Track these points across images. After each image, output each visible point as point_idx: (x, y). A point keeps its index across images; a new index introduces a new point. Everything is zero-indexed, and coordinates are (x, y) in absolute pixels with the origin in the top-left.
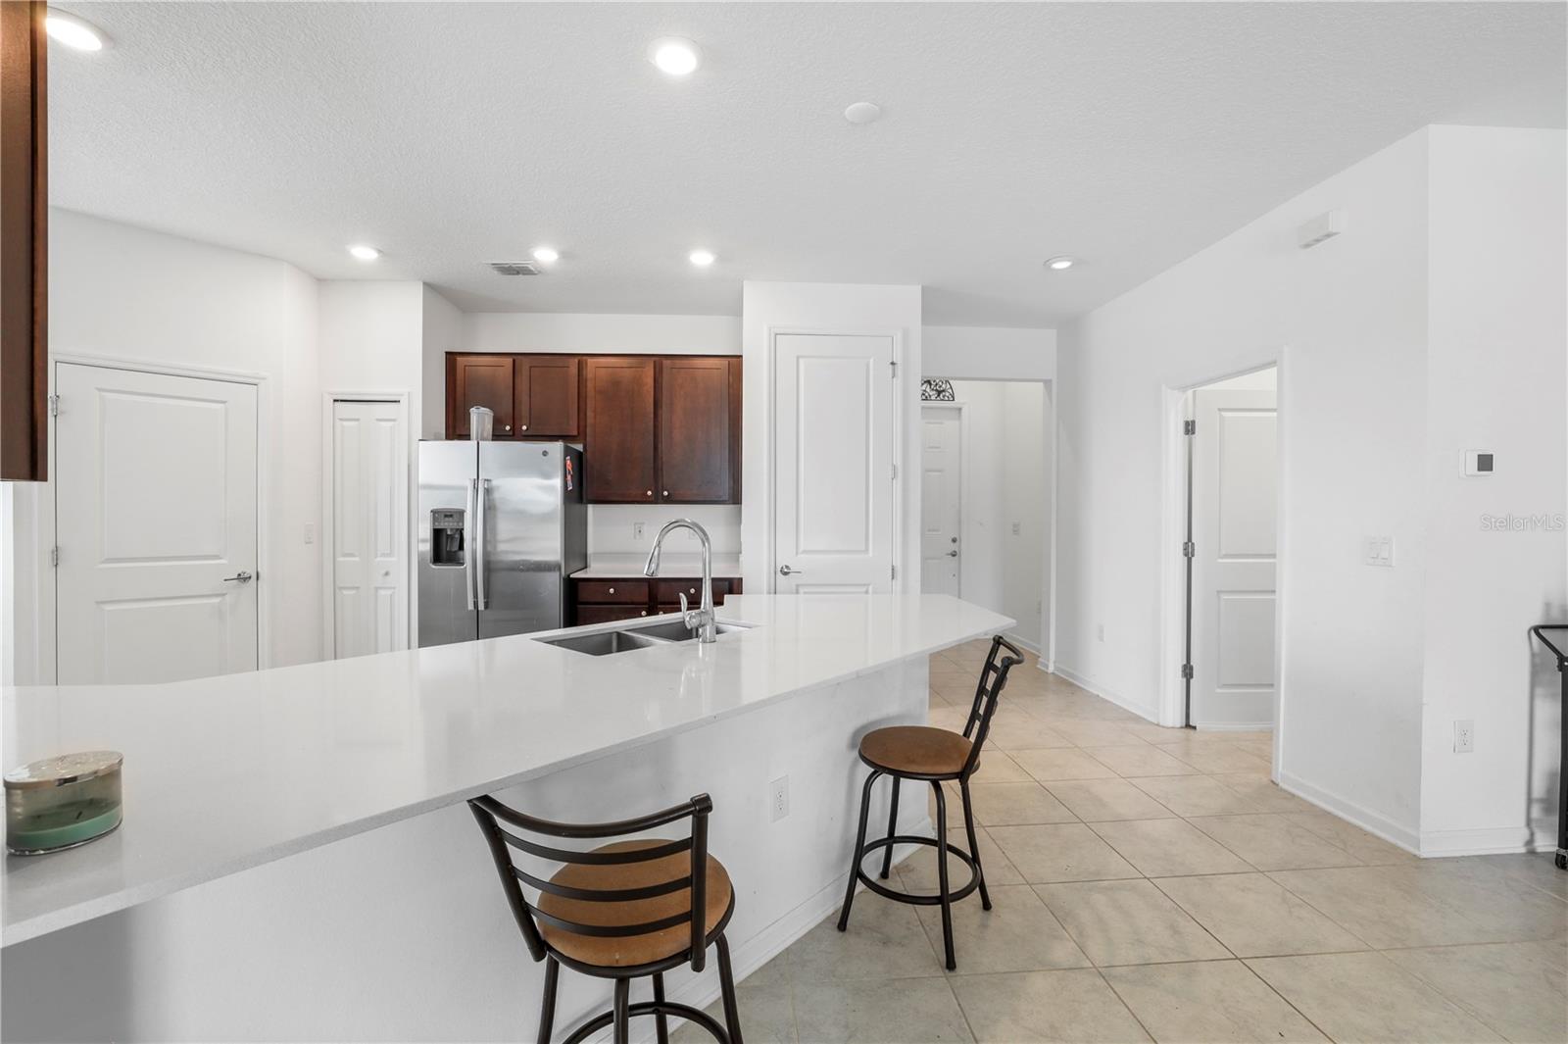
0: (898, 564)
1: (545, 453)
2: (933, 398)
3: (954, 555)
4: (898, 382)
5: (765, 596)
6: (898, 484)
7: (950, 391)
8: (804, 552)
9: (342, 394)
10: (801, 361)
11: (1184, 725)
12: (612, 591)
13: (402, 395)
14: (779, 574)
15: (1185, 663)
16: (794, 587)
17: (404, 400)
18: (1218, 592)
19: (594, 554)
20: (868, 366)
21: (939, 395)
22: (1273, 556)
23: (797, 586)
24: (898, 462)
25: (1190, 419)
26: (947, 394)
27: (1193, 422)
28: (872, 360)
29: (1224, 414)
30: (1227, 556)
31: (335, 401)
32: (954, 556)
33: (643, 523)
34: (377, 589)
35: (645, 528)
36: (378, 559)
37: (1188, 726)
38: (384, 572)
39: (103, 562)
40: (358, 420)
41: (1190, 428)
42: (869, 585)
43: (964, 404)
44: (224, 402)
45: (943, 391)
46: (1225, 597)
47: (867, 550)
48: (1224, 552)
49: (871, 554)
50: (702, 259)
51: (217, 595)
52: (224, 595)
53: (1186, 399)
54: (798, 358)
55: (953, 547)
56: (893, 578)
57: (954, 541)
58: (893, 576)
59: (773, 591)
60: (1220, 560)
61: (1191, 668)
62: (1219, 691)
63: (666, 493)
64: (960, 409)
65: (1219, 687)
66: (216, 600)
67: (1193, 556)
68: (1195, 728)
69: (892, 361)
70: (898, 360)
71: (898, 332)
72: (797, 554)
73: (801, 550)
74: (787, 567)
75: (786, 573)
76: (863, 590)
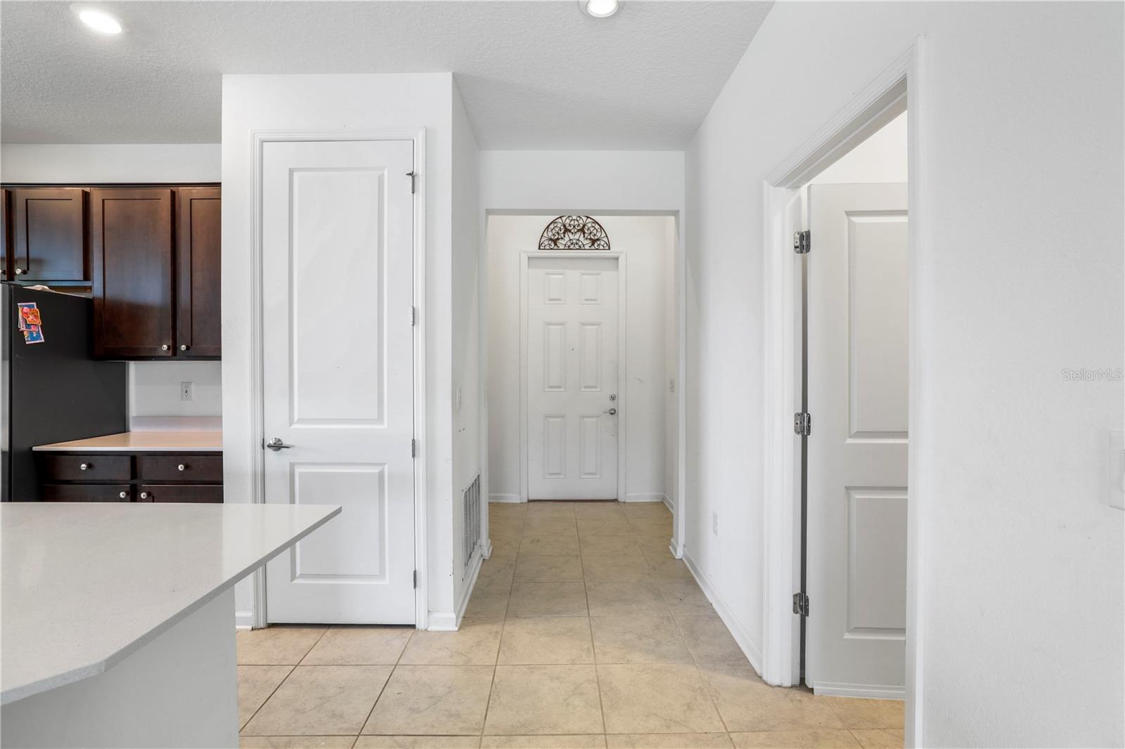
0: (421, 436)
2: (587, 247)
3: (613, 412)
7: (606, 239)
8: (299, 421)
10: (296, 175)
11: (797, 682)
12: (83, 466)
14: (268, 451)
15: (798, 591)
16: (288, 475)
18: (848, 488)
19: (136, 417)
20: (381, 180)
21: (593, 244)
22: (904, 434)
23: (292, 466)
24: (420, 305)
25: (804, 229)
26: (602, 243)
27: (808, 234)
28: (386, 172)
29: (856, 219)
30: (860, 434)
32: (612, 414)
33: (190, 383)
35: (193, 388)
37: (802, 685)
41: (804, 243)
42: (385, 464)
43: (621, 253)
45: (598, 240)
46: (858, 496)
47: (380, 419)
48: (854, 430)
49: (386, 424)
53: (799, 199)
54: (291, 172)
55: (610, 405)
56: (414, 456)
57: (613, 398)
58: (413, 452)
59: (259, 495)
60: (850, 441)
61: (807, 600)
62: (847, 636)
63: (184, 347)
64: (617, 259)
65: (849, 631)
67: (809, 432)
68: (812, 690)
69: (411, 172)
70: (419, 170)
71: (420, 133)
72: (291, 422)
73: (296, 417)
74: (279, 440)
75: (278, 446)
76: (376, 470)
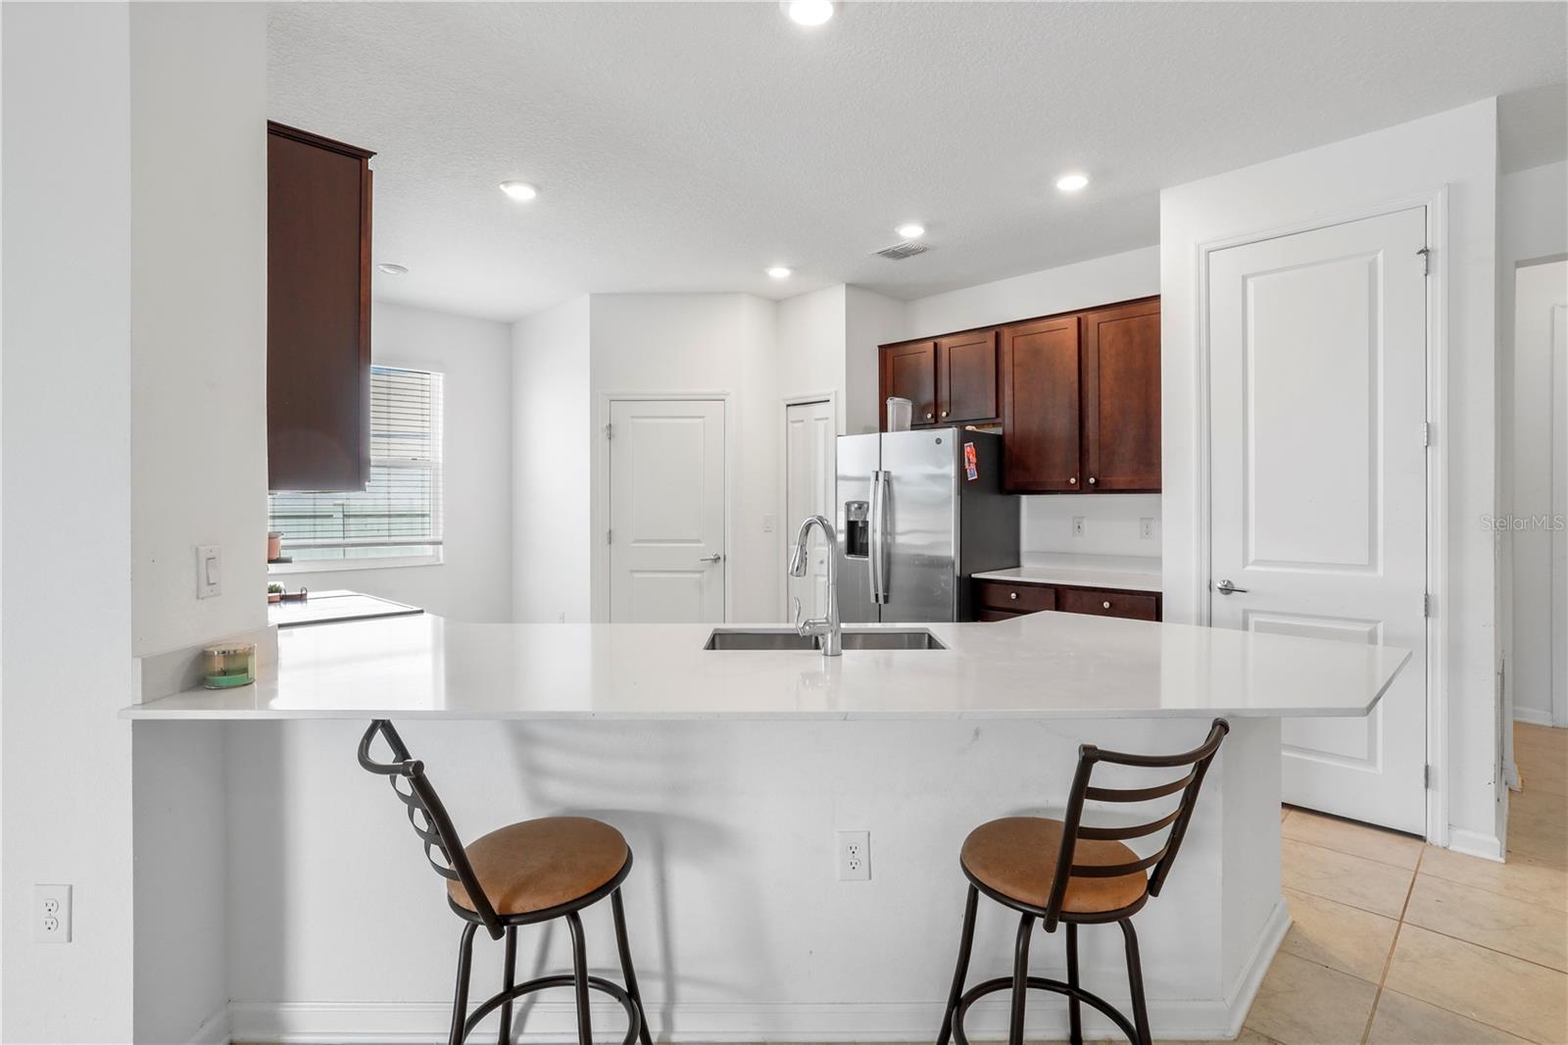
0: (1438, 590)
1: (938, 441)
4: (1438, 282)
5: (1193, 628)
6: (1438, 456)
8: (1257, 562)
9: (793, 399)
10: (1250, 283)
12: (1013, 595)
13: (829, 394)
14: (1217, 594)
16: (1240, 617)
17: (832, 399)
19: (1029, 552)
20: (1372, 267)
23: (1246, 613)
24: (1438, 417)
28: (1380, 256)
31: (788, 405)
33: (1083, 518)
34: (816, 575)
35: (1085, 524)
36: (817, 548)
38: (820, 559)
39: (634, 542)
40: (802, 421)
42: (1379, 622)
44: (702, 417)
47: (1372, 563)
49: (1380, 572)
50: (1072, 183)
51: (698, 572)
52: (702, 572)
54: (1244, 279)
56: (1427, 615)
58: (1426, 610)
59: (1205, 621)
63: (1092, 480)
66: (698, 575)
69: (1423, 247)
70: (1437, 241)
71: (1439, 195)
72: (1245, 563)
73: (1252, 557)
74: (1229, 582)
75: (1227, 590)
76: (1366, 628)
